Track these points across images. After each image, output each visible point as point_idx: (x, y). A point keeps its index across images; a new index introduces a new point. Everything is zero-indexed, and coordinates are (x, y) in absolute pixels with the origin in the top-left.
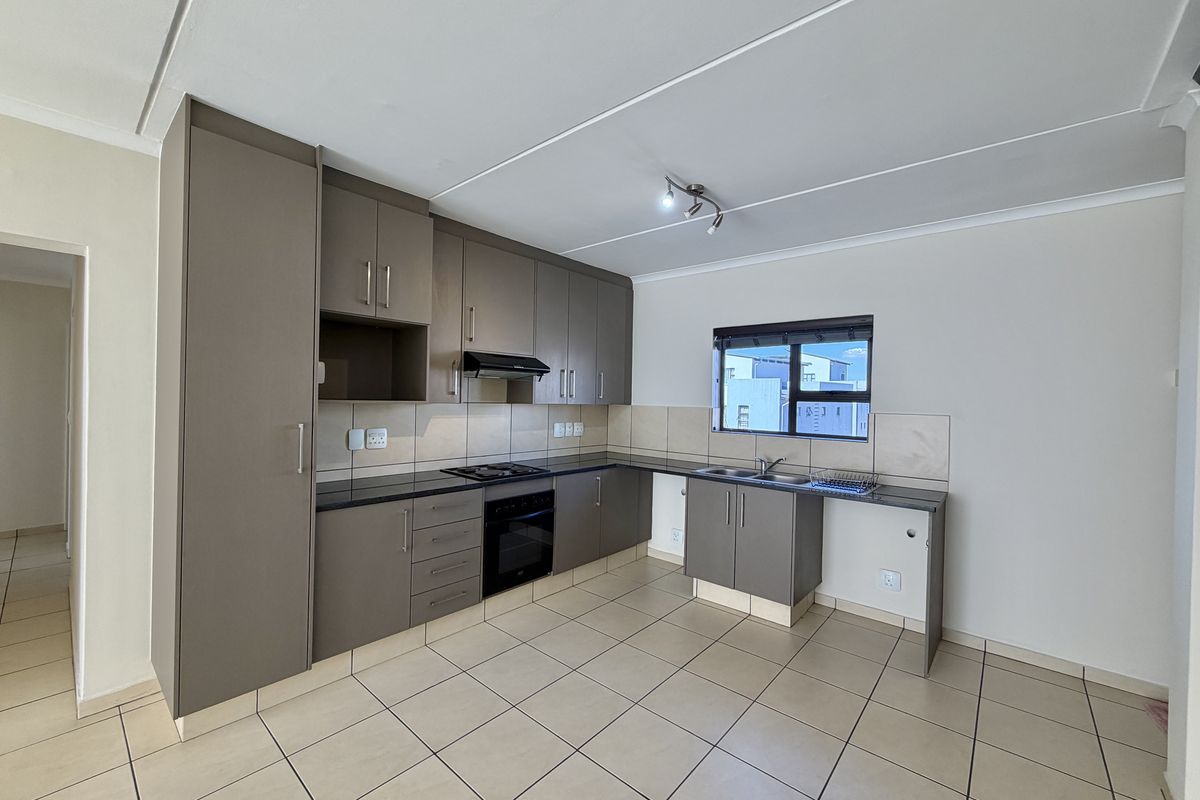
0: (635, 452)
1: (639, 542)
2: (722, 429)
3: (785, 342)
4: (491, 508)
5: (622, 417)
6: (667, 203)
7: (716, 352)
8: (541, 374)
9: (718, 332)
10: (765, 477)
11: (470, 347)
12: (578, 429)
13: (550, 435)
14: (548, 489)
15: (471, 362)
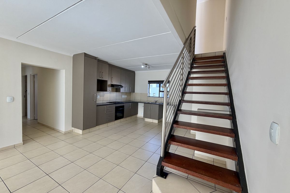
0: (135, 100)
1: (136, 115)
2: (149, 96)
3: (158, 84)
4: (116, 107)
5: (133, 95)
6: (143, 67)
7: (148, 84)
8: (122, 87)
9: (149, 81)
10: (155, 103)
11: (112, 83)
12: (126, 96)
13: (122, 98)
14: (123, 105)
15: (112, 86)
